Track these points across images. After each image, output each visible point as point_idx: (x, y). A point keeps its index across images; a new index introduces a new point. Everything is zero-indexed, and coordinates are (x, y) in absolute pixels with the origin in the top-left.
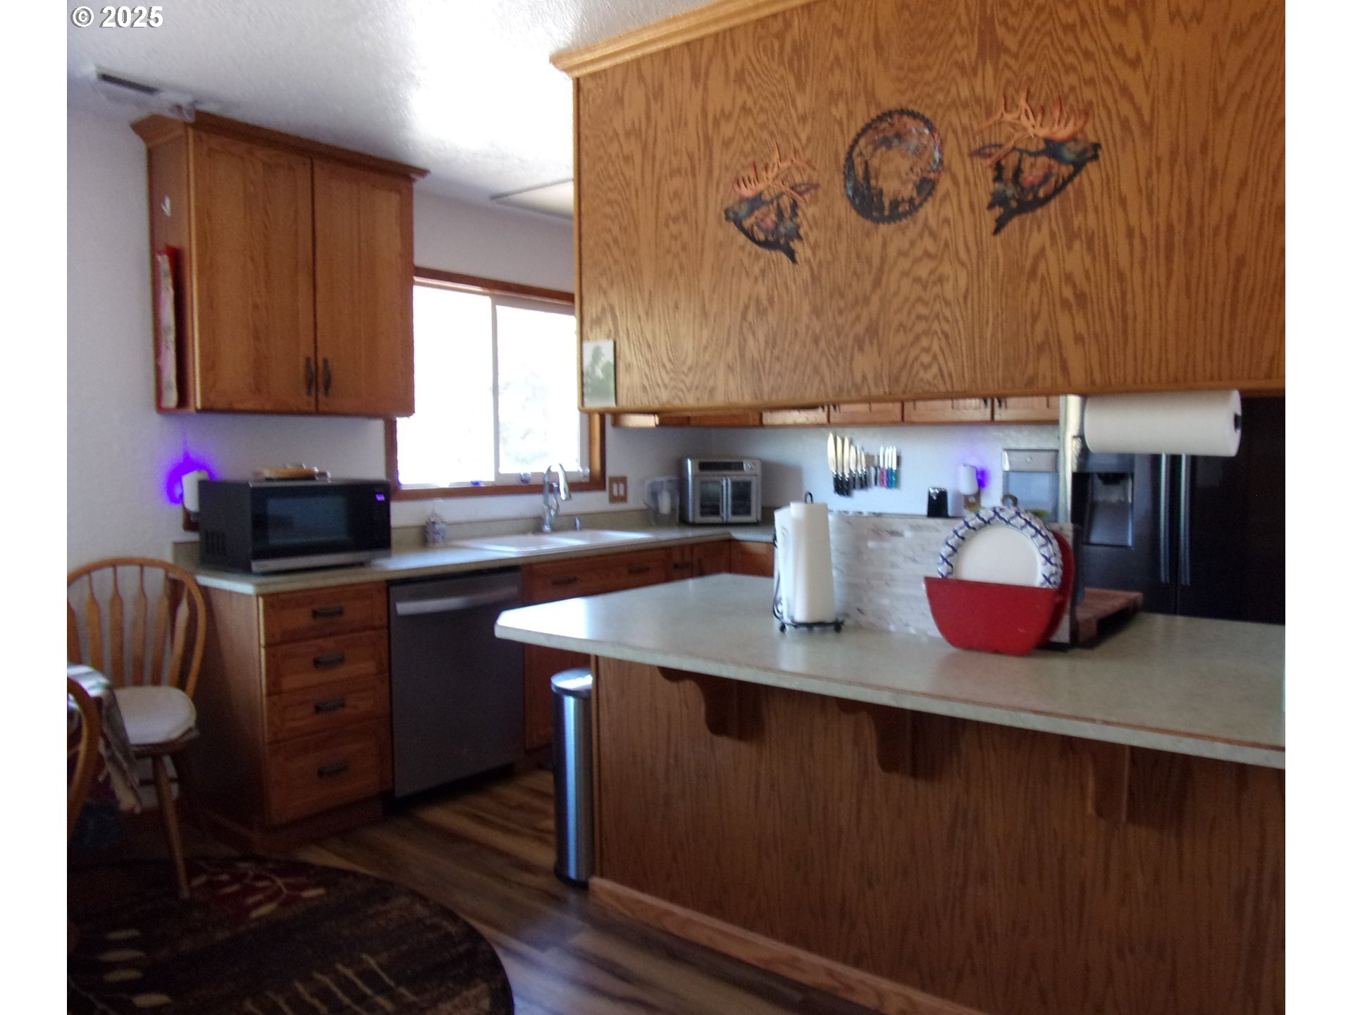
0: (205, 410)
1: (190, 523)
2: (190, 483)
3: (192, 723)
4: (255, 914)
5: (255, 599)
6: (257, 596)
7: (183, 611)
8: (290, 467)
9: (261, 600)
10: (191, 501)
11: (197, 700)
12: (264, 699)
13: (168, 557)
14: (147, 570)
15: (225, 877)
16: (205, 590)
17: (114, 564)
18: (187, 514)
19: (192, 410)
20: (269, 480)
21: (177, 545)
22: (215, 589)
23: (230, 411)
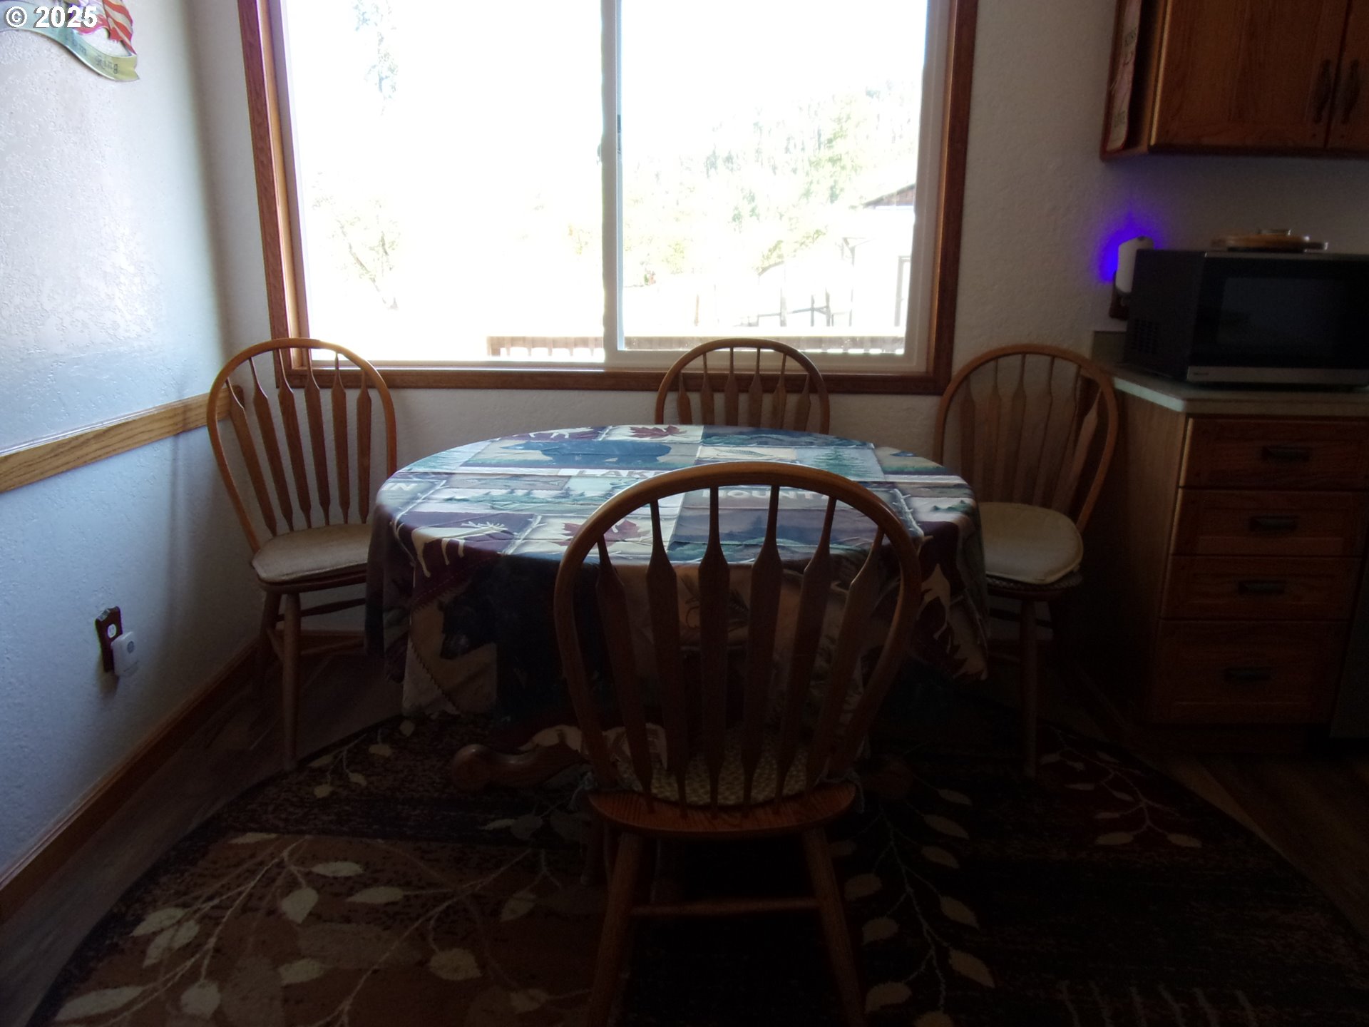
0: (1164, 149)
1: (1120, 307)
2: (1126, 253)
3: (1074, 566)
4: (1102, 840)
5: (1182, 420)
6: (1188, 415)
7: (1091, 418)
8: (1267, 233)
9: (1191, 421)
10: (1123, 280)
11: (1088, 535)
12: (1170, 557)
13: (1085, 350)
14: (1058, 362)
15: (1079, 766)
16: (1122, 397)
17: (1024, 351)
18: (1118, 296)
19: (1143, 148)
20: (1232, 249)
21: (1097, 334)
22: (1134, 398)
23: (1196, 150)
